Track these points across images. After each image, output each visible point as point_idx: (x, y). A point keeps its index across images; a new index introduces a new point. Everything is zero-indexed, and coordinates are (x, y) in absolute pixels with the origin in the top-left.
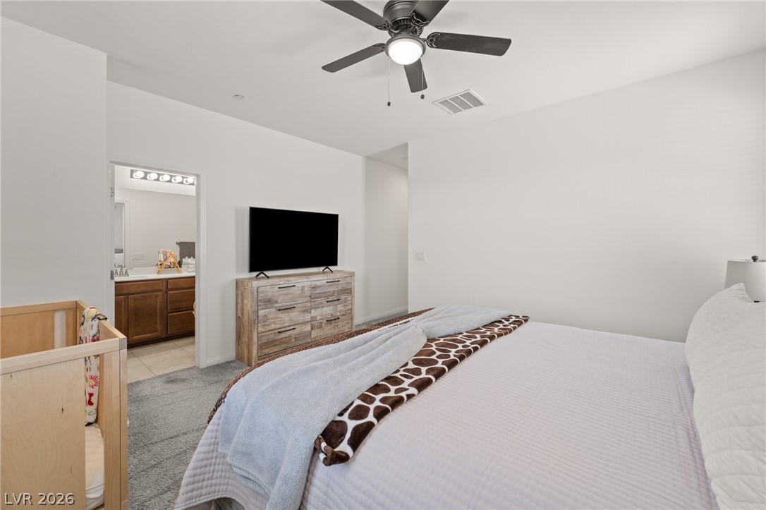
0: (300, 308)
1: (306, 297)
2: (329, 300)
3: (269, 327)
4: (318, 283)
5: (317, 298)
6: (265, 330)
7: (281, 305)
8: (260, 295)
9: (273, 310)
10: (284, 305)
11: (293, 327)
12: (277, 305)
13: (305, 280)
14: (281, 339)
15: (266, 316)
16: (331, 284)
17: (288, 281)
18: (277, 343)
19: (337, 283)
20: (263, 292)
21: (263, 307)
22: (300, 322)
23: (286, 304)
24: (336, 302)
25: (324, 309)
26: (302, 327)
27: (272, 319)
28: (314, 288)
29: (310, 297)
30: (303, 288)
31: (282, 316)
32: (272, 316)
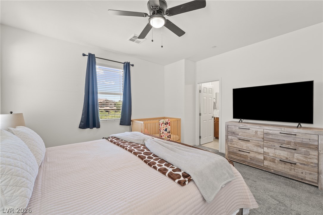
0: (254, 142)
1: (259, 138)
2: (281, 146)
3: (234, 145)
4: (270, 132)
5: (269, 141)
6: (231, 146)
7: (240, 137)
8: (229, 129)
9: (236, 138)
10: (242, 137)
11: (249, 152)
12: (238, 136)
13: (258, 127)
14: (241, 154)
15: (232, 139)
16: (285, 135)
17: (245, 125)
18: (238, 155)
19: (294, 136)
20: (230, 128)
21: (231, 135)
22: (255, 151)
23: (244, 137)
24: (293, 151)
25: (276, 151)
26: (256, 155)
27: (235, 142)
28: (267, 134)
29: (263, 139)
30: (256, 132)
31: (242, 143)
32: (235, 141)
